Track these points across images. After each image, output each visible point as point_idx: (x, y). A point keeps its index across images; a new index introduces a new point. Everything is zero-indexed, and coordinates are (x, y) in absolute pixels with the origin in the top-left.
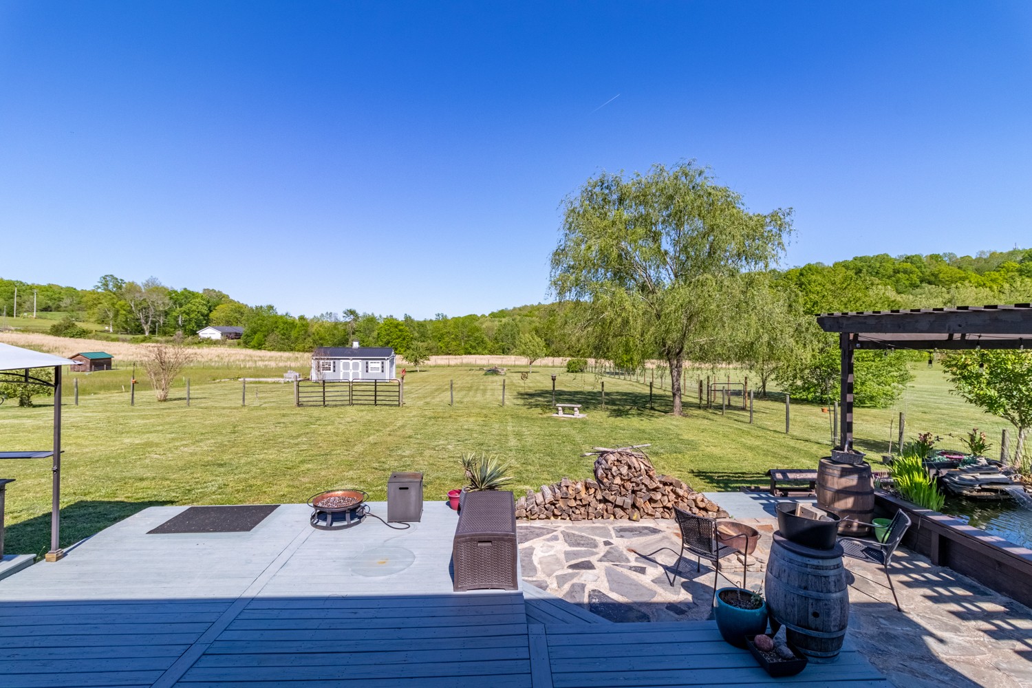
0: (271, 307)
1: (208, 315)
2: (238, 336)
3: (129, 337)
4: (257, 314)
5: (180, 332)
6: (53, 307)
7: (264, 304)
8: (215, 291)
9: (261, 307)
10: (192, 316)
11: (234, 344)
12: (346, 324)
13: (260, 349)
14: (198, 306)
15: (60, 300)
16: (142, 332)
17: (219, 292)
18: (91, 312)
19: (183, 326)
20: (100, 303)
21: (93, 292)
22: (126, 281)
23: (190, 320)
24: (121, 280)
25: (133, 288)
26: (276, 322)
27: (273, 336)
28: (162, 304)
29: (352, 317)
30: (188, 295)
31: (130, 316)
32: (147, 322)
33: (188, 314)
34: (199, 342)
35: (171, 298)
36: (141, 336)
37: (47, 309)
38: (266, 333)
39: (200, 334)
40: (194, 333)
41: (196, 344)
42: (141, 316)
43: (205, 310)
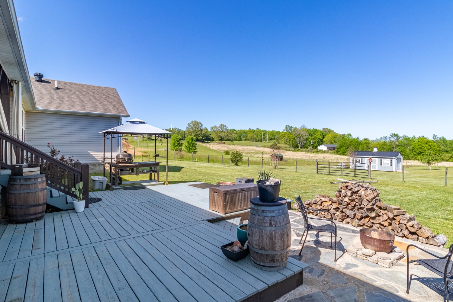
0: (350, 135)
1: (322, 140)
2: (334, 148)
3: (293, 149)
4: (343, 138)
5: (311, 147)
6: (273, 138)
7: (346, 133)
8: (327, 129)
9: (345, 134)
10: (316, 140)
11: (332, 153)
12: (391, 142)
13: (344, 155)
14: (318, 136)
15: (275, 136)
16: (298, 147)
17: (329, 129)
18: (282, 140)
19: (313, 145)
20: (285, 136)
21: (283, 132)
22: (293, 127)
23: (315, 142)
24: (291, 127)
25: (296, 129)
26: (352, 142)
27: (350, 149)
28: (305, 135)
29: (395, 138)
30: (315, 131)
31: (294, 141)
32: (300, 143)
33: (314, 139)
34: (318, 152)
35: (308, 133)
36: (297, 149)
37: (271, 139)
38: (347, 147)
39: (318, 148)
40: (316, 147)
41: (316, 152)
42: (298, 141)
43: (321, 138)
